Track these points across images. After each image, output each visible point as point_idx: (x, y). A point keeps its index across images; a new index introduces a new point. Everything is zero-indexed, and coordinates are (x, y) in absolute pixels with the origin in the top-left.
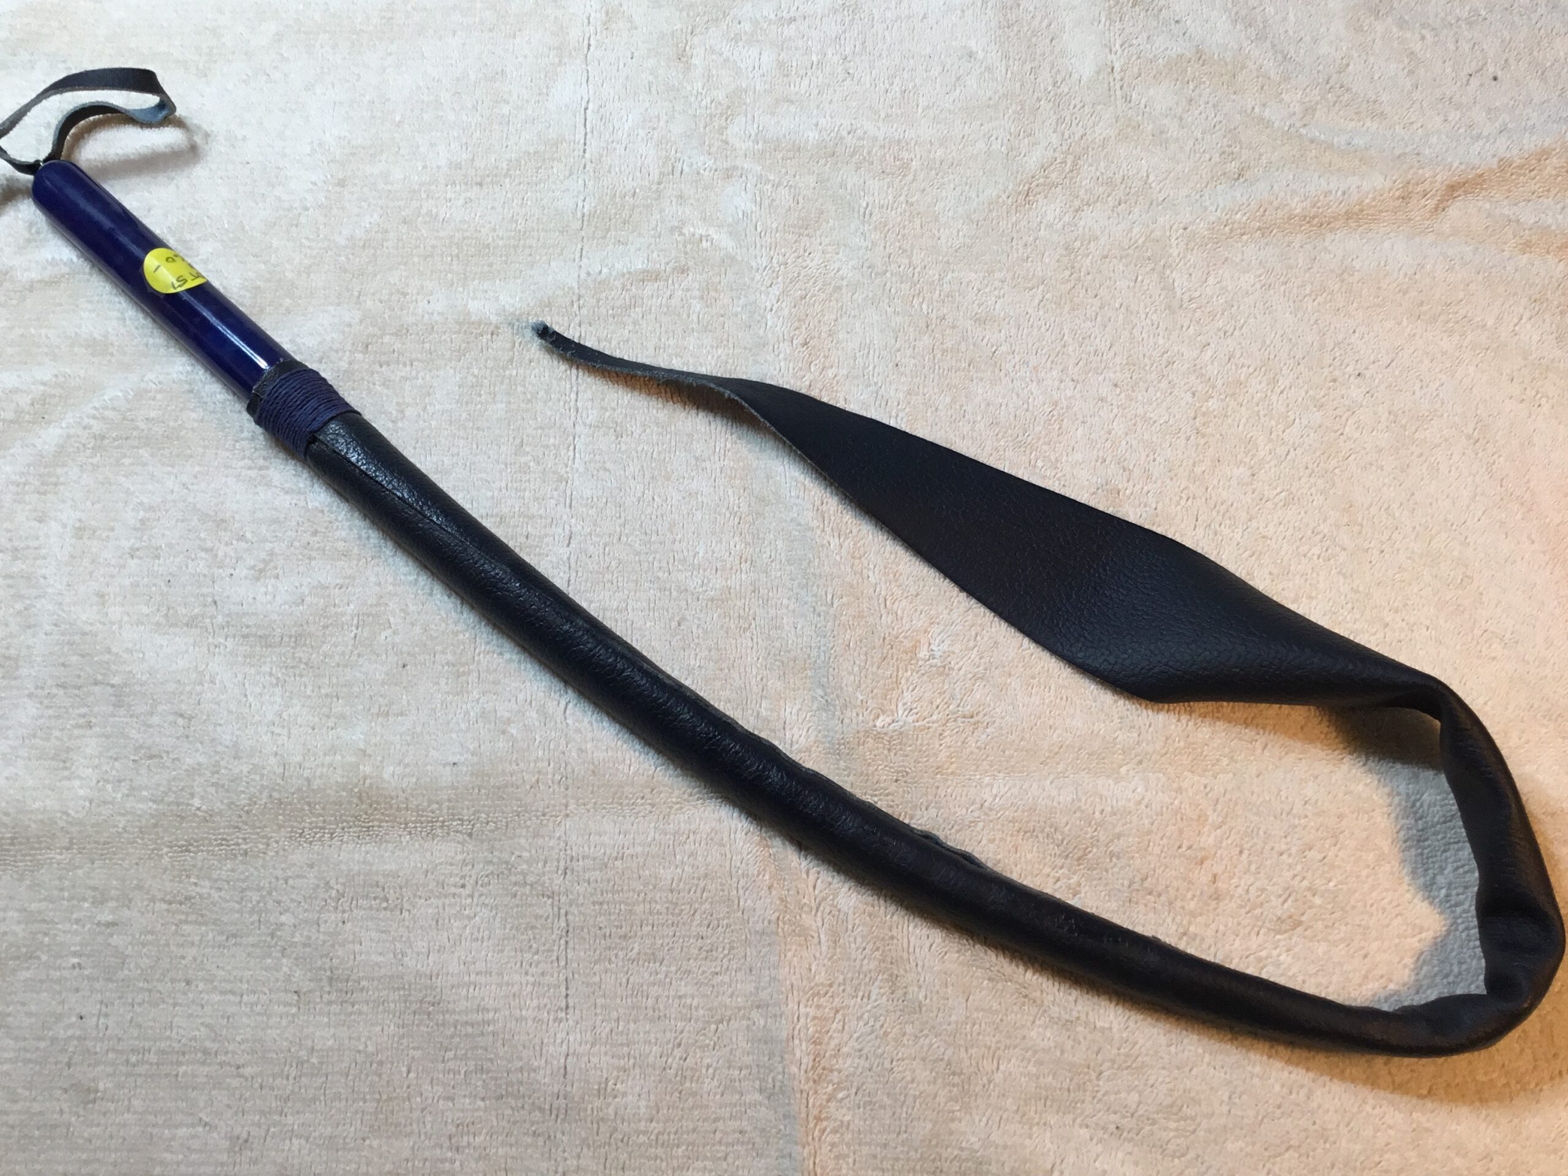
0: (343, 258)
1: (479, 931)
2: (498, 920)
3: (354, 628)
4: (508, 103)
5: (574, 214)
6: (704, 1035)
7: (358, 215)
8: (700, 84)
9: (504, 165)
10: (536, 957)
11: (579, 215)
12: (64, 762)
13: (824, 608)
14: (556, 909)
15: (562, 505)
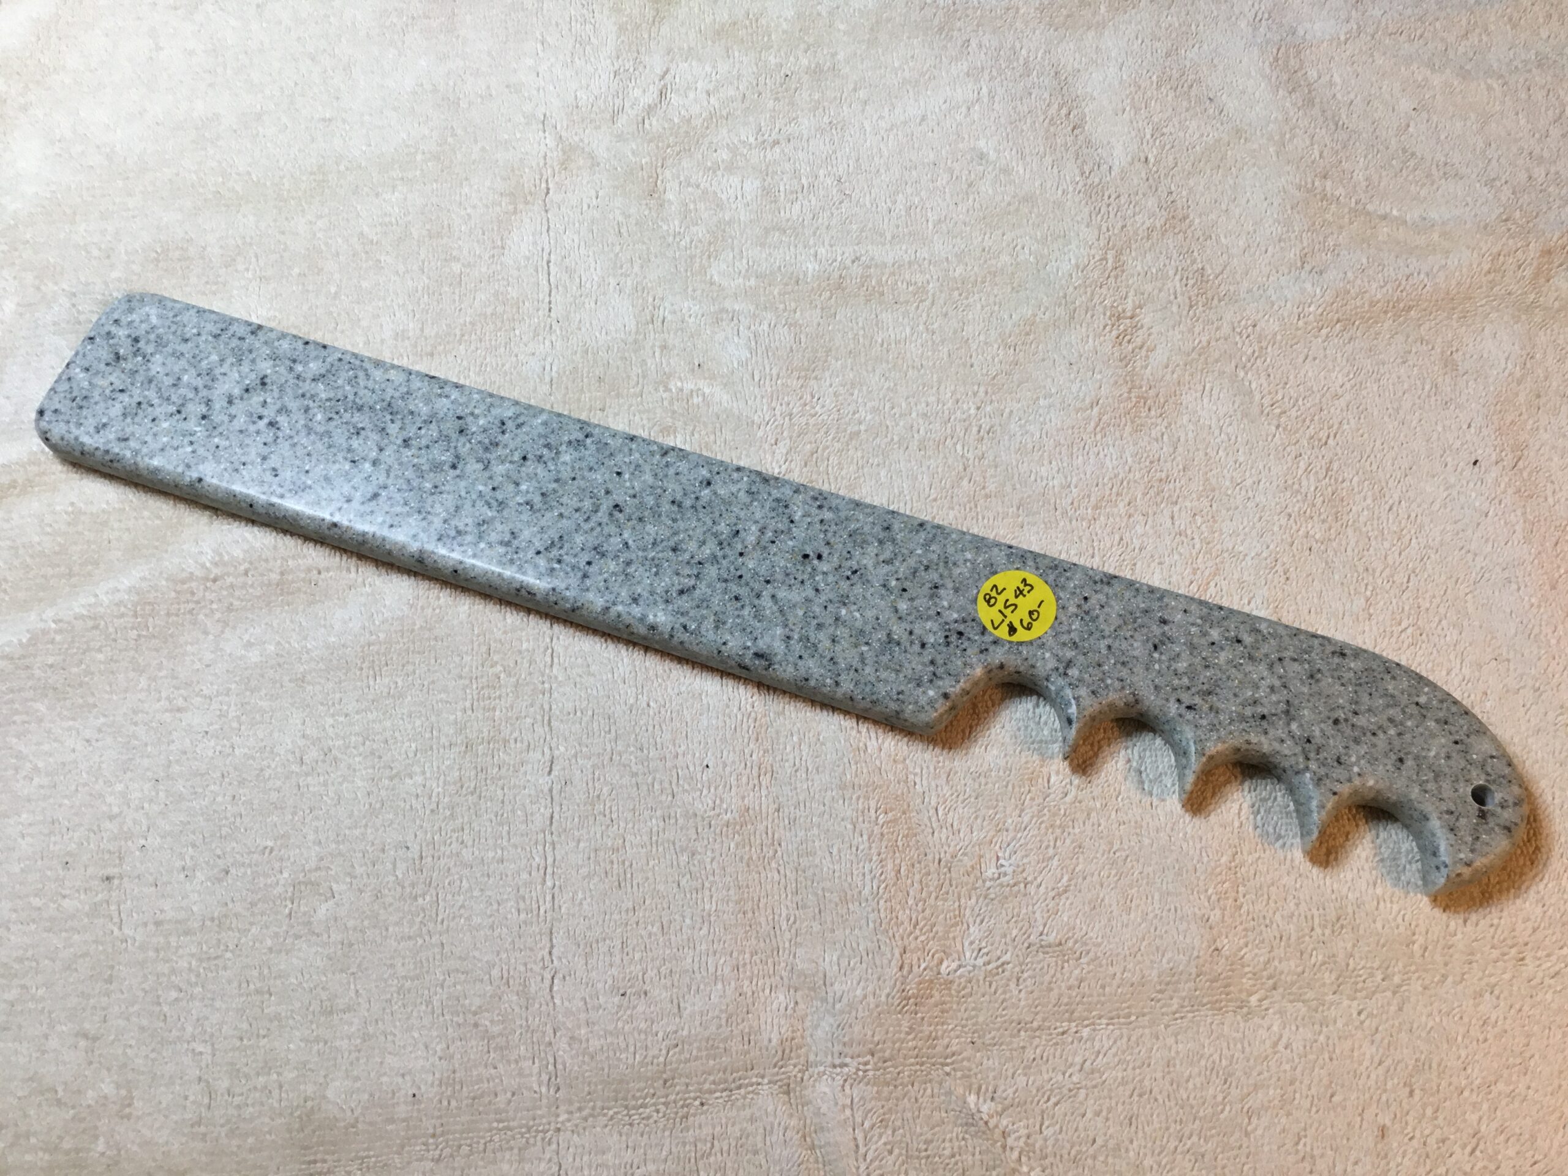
3: (288, 902)
4: (459, 260)
15: (540, 723)
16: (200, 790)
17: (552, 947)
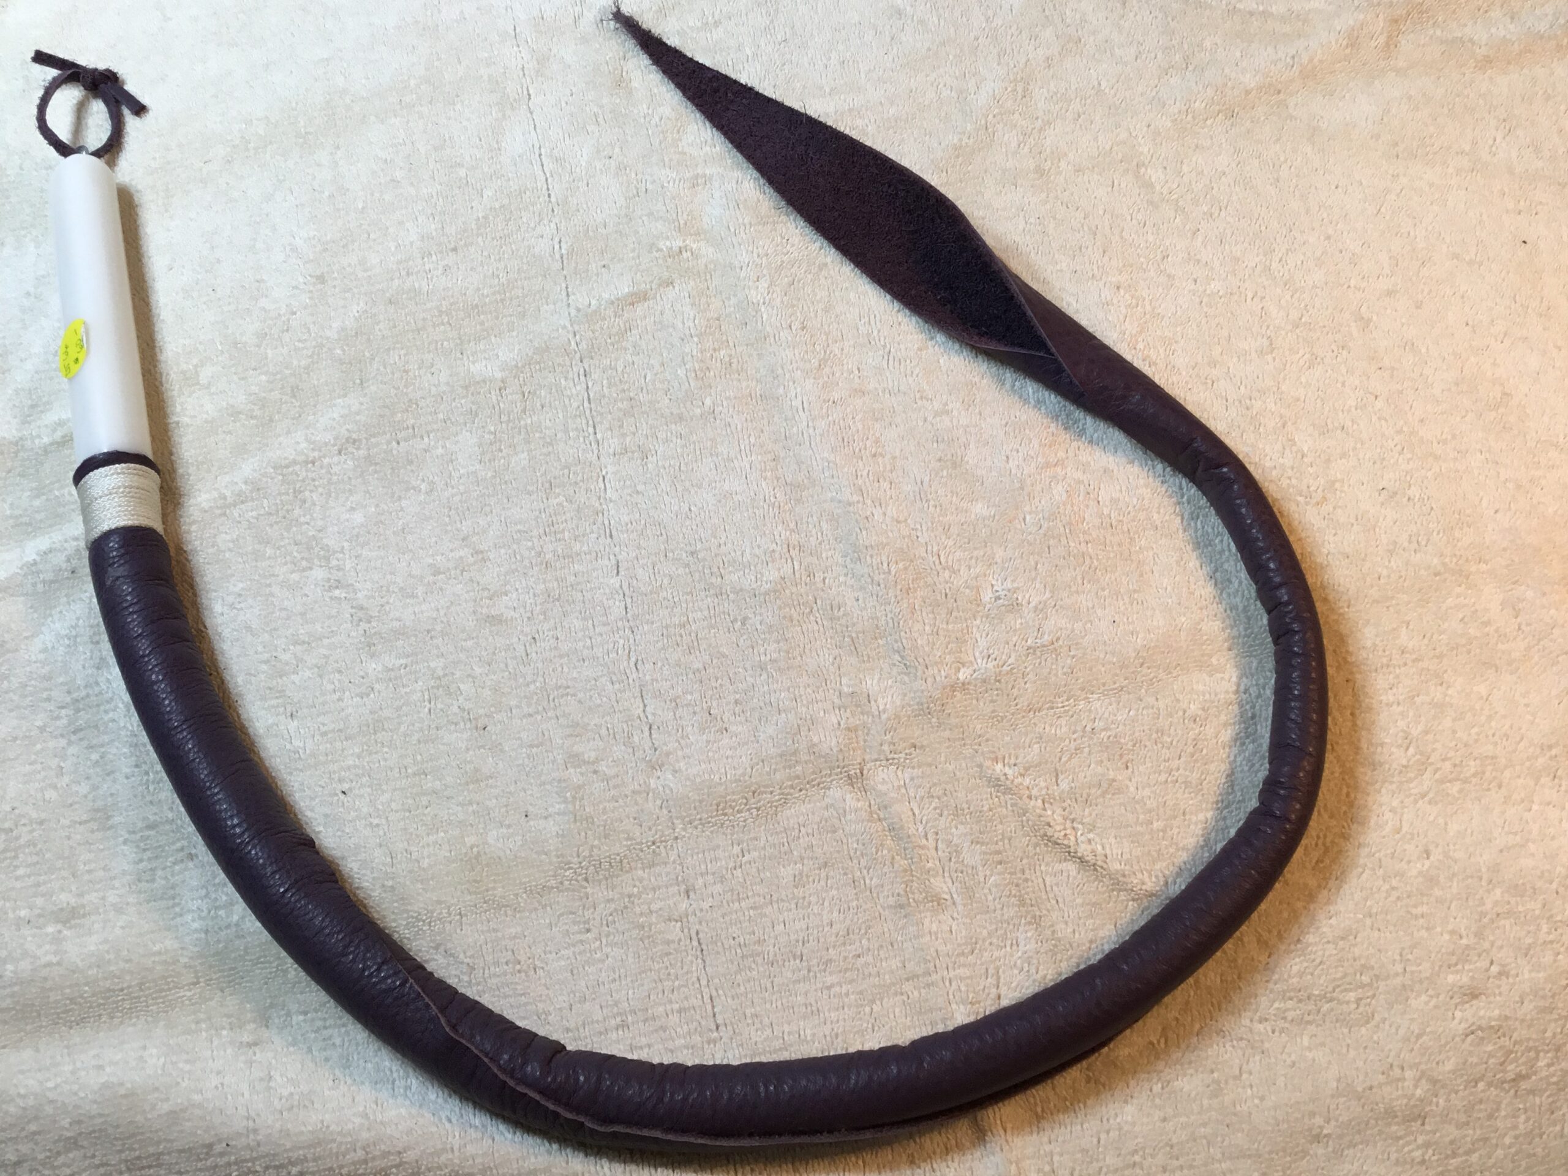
0: (338, 351)
1: (614, 972)
2: (631, 955)
3: (427, 703)
4: (463, 166)
5: (552, 255)
6: (861, 1019)
7: (345, 307)
8: (645, 106)
9: (474, 226)
10: (677, 983)
11: (558, 256)
12: (174, 898)
13: (882, 576)
14: (686, 931)
15: (603, 536)
16: (335, 629)
17: (645, 706)
